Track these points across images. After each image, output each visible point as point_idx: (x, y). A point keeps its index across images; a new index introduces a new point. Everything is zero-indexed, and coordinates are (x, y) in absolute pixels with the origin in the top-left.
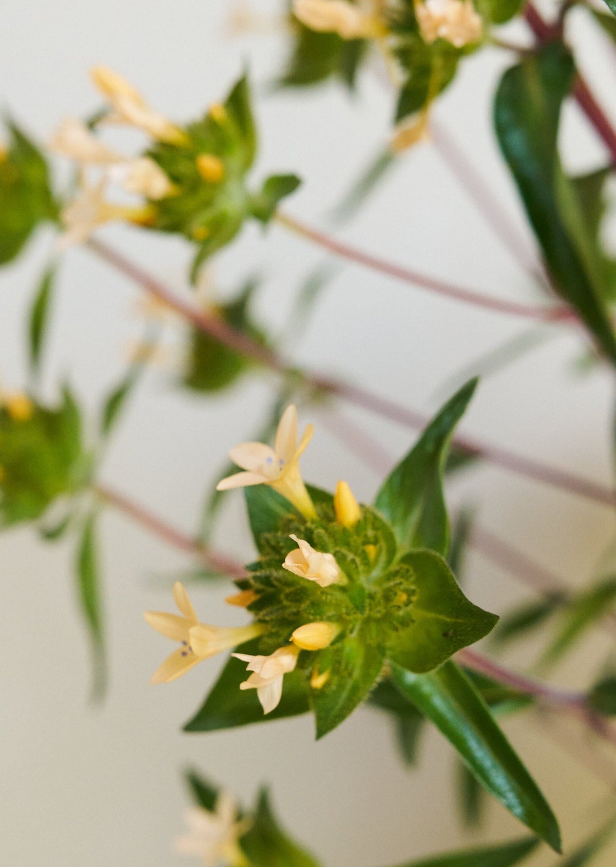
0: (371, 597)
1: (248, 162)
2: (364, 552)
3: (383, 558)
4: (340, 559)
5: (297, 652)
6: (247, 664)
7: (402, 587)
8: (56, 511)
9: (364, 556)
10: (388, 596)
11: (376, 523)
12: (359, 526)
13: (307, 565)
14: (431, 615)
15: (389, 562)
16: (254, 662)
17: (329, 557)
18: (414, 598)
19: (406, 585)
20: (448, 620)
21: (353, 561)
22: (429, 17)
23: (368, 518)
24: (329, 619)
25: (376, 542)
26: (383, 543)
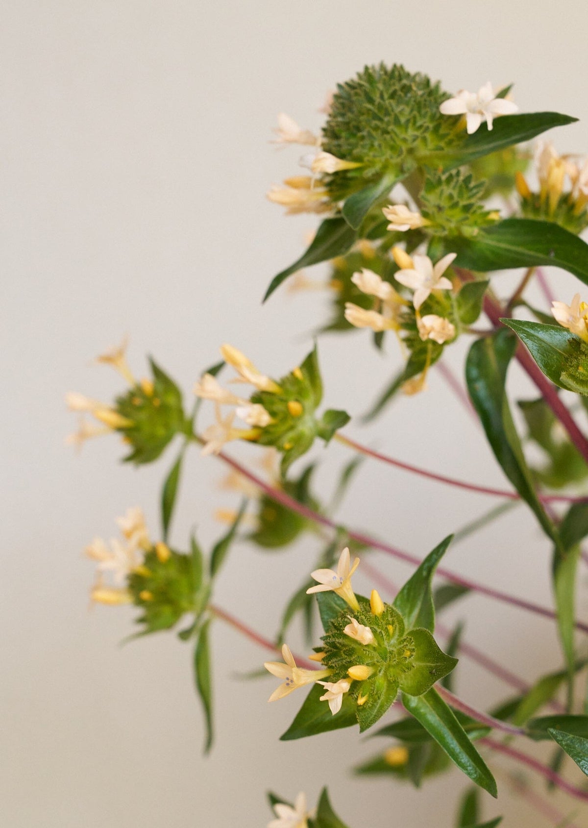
0: (391, 653)
1: (317, 403)
2: (386, 628)
3: (397, 633)
4: (374, 632)
5: (351, 682)
6: (323, 686)
7: (407, 648)
8: (187, 621)
9: (387, 630)
10: (400, 653)
11: (393, 613)
12: (384, 614)
13: (357, 632)
14: (423, 664)
15: (401, 635)
16: (327, 685)
17: (368, 628)
18: (414, 653)
19: (409, 647)
20: (432, 665)
21: (381, 632)
22: (424, 326)
23: (389, 611)
24: (368, 665)
25: (393, 624)
26: (396, 623)
